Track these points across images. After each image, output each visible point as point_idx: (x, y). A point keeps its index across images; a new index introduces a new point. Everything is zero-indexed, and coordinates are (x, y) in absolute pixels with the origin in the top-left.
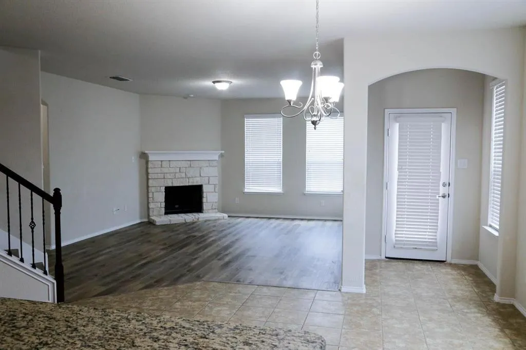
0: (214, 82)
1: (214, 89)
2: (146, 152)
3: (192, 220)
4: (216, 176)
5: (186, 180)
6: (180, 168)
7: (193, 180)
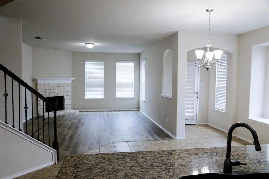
0: (86, 44)
1: (86, 47)
2: (37, 78)
3: (62, 114)
4: (70, 91)
5: (56, 93)
6: (53, 87)
7: (60, 93)
